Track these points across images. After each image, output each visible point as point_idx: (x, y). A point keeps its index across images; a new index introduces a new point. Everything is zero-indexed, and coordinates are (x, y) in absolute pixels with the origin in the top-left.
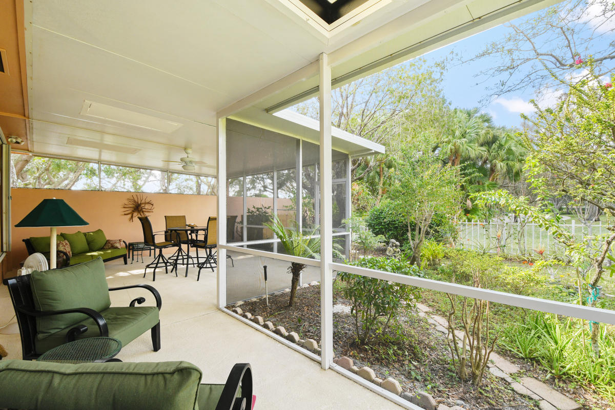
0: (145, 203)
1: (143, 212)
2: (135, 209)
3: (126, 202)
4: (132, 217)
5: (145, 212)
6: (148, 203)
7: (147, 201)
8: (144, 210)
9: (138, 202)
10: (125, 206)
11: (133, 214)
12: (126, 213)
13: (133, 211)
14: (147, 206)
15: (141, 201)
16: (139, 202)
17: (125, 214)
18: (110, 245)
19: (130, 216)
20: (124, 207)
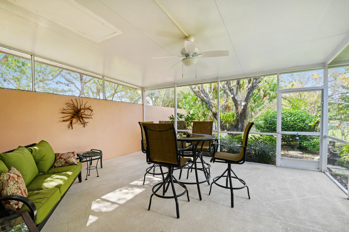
0: (85, 109)
1: (82, 118)
2: (74, 115)
3: (65, 107)
4: (71, 123)
5: (85, 118)
6: (88, 109)
7: (87, 106)
8: (83, 116)
9: (77, 108)
10: (64, 111)
11: (72, 121)
12: (65, 119)
13: (73, 117)
14: (87, 112)
15: (81, 106)
16: (79, 108)
17: (64, 121)
18: (62, 160)
19: (69, 122)
20: (63, 113)
